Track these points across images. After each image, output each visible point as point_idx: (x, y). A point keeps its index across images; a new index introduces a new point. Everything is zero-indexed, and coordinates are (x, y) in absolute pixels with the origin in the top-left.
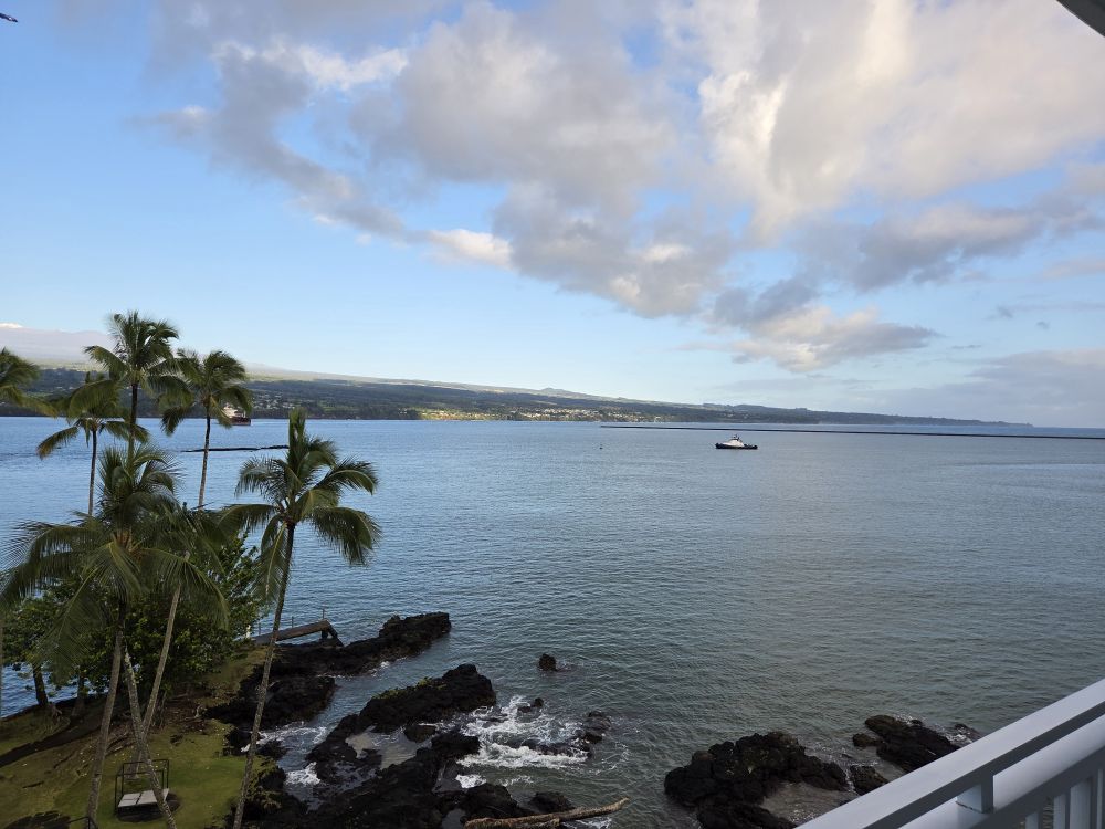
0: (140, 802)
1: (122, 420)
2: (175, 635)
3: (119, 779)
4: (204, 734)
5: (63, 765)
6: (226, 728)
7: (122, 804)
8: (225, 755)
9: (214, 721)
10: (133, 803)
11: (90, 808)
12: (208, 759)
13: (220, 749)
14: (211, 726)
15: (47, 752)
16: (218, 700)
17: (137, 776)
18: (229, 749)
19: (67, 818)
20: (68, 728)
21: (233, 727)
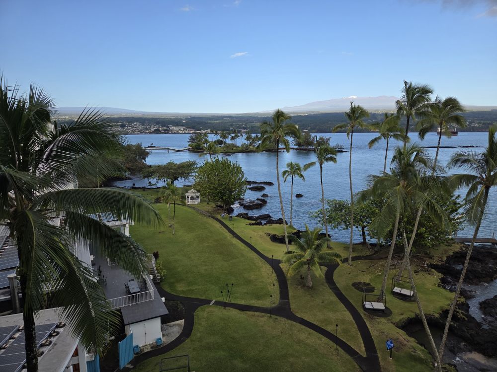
0: (401, 292)
1: (399, 133)
2: (418, 229)
3: (393, 280)
4: (429, 274)
5: (372, 267)
6: (440, 275)
7: (394, 290)
8: (439, 286)
9: (433, 270)
10: (399, 292)
11: (382, 287)
12: (431, 286)
13: (437, 283)
14: (432, 272)
15: (366, 261)
16: (435, 261)
17: (400, 282)
18: (441, 285)
19: (374, 288)
20: (374, 254)
21: (443, 276)
